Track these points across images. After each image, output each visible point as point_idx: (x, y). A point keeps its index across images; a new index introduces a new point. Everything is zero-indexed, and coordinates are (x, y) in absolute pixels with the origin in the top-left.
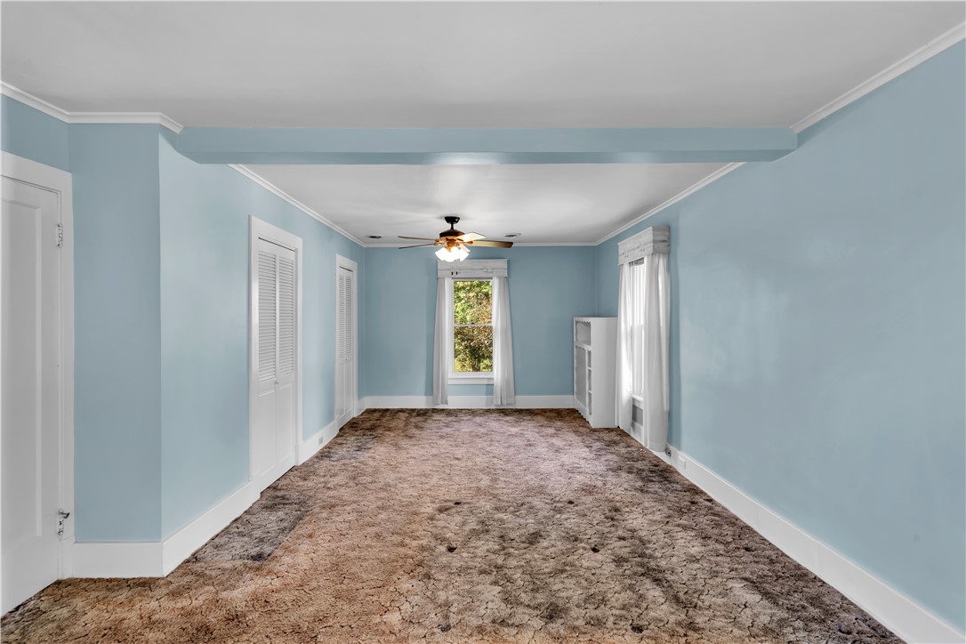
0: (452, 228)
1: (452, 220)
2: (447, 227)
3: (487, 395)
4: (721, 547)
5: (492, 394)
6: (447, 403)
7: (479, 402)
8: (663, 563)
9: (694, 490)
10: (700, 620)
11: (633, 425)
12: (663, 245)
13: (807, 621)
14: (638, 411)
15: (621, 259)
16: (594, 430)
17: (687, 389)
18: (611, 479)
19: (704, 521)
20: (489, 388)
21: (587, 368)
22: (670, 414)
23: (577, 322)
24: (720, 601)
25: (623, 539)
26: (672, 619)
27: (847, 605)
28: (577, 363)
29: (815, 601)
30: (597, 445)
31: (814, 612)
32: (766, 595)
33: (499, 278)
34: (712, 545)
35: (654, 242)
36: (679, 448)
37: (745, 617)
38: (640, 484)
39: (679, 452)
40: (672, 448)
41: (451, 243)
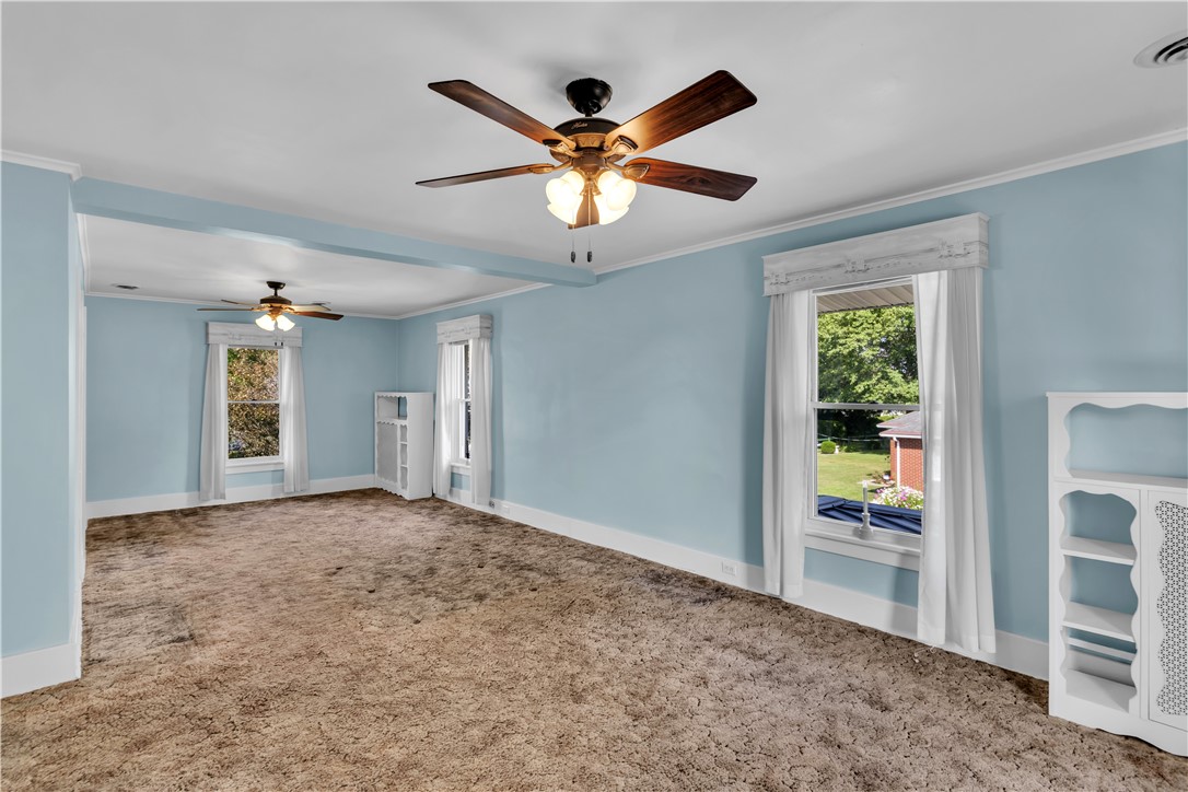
0: (276, 294)
1: (275, 285)
2: (270, 292)
3: (273, 482)
4: (556, 548)
5: (283, 481)
6: (223, 497)
7: (265, 492)
8: (528, 562)
9: (518, 525)
10: (563, 578)
11: (451, 492)
12: (487, 332)
13: (611, 565)
14: (456, 477)
15: (440, 339)
16: (412, 502)
17: (508, 450)
18: (455, 529)
19: (538, 539)
20: (279, 475)
21: (399, 443)
22: (493, 473)
23: (379, 397)
24: (568, 568)
25: (494, 558)
26: (549, 581)
27: (626, 555)
28: (379, 439)
29: (612, 557)
30: (424, 511)
31: (614, 561)
32: (589, 560)
33: (291, 347)
34: (550, 549)
35: (481, 328)
36: (502, 498)
37: (584, 571)
38: (481, 529)
39: (503, 502)
40: (495, 501)
41: (275, 311)
